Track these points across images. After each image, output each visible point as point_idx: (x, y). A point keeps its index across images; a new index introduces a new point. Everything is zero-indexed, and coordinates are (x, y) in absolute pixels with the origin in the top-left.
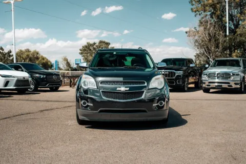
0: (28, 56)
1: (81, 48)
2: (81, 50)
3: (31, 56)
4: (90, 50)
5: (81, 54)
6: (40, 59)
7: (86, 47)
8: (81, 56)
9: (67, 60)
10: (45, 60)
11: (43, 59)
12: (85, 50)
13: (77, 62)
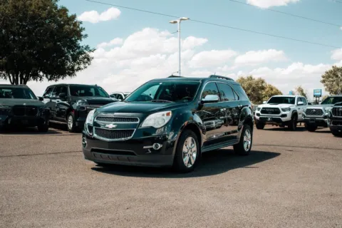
0: (250, 85)
1: (324, 74)
2: (323, 77)
3: (254, 85)
4: (337, 76)
5: (324, 81)
6: (267, 90)
7: (331, 72)
8: (322, 84)
9: (302, 91)
10: (274, 90)
11: (272, 89)
12: (329, 77)
13: (316, 94)
